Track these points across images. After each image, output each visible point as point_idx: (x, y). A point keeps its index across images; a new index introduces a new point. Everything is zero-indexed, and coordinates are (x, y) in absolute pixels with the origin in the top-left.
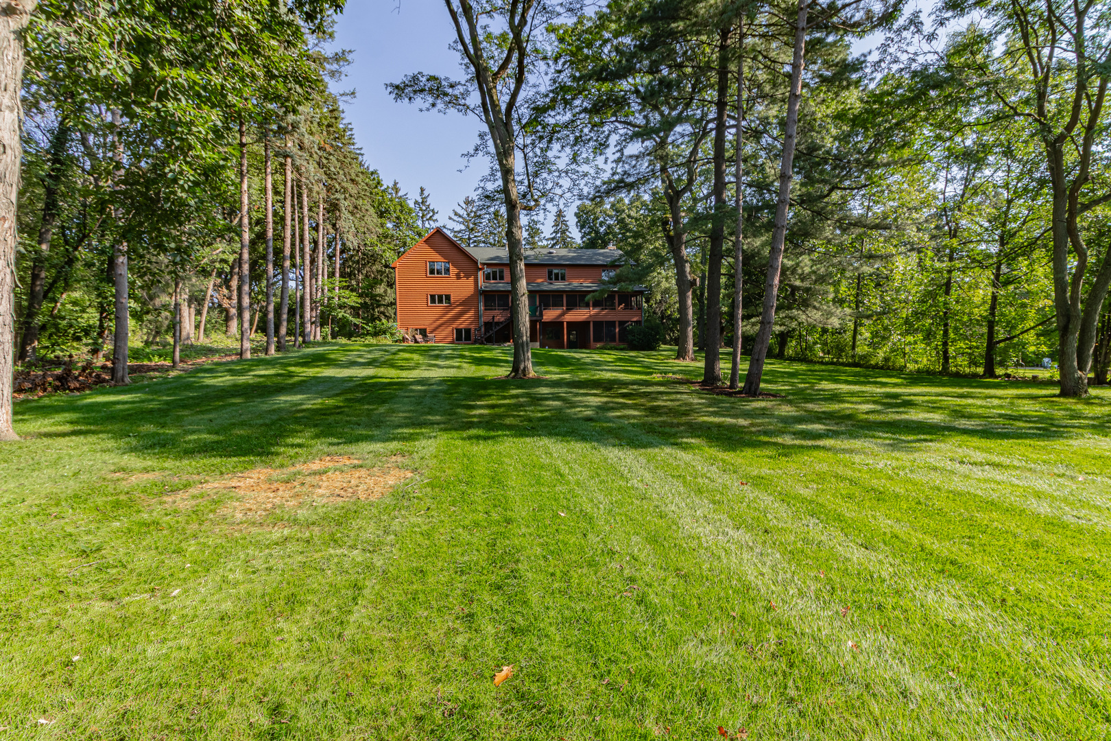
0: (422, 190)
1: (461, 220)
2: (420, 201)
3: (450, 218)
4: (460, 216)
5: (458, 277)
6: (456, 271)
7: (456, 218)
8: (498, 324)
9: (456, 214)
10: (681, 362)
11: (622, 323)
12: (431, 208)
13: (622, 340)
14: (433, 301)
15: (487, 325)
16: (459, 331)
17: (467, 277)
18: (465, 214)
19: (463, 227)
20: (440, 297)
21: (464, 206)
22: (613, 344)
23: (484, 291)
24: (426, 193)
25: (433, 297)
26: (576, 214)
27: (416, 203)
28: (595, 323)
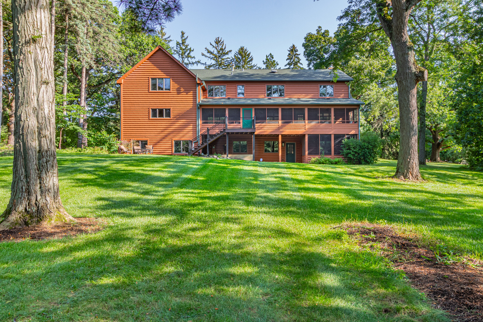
0: (183, 34)
1: (212, 56)
2: (181, 42)
3: (203, 55)
4: (211, 53)
5: (179, 92)
6: (177, 86)
7: (208, 55)
8: (212, 136)
9: (209, 52)
10: (400, 182)
11: (337, 136)
12: (189, 47)
13: (338, 152)
14: (154, 115)
15: (204, 137)
16: (177, 143)
17: (187, 92)
18: (216, 52)
19: (213, 62)
20: (161, 111)
21: (214, 44)
22: (328, 157)
23: (201, 105)
24: (185, 36)
25: (154, 111)
26: (304, 45)
27: (178, 44)
28: (311, 137)
